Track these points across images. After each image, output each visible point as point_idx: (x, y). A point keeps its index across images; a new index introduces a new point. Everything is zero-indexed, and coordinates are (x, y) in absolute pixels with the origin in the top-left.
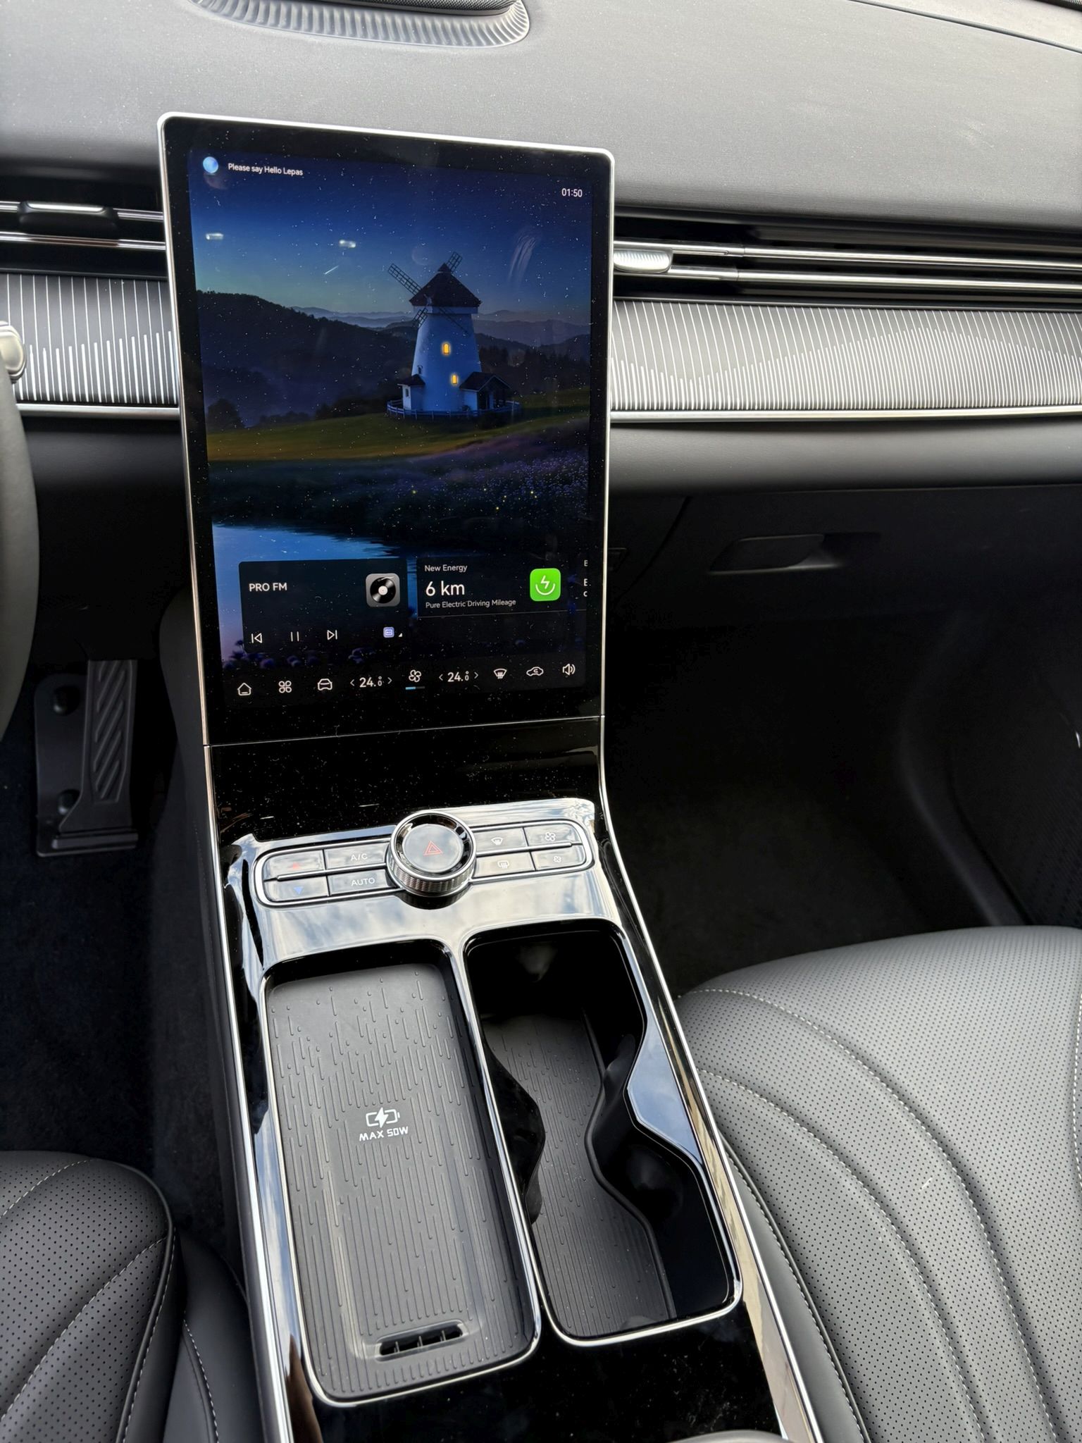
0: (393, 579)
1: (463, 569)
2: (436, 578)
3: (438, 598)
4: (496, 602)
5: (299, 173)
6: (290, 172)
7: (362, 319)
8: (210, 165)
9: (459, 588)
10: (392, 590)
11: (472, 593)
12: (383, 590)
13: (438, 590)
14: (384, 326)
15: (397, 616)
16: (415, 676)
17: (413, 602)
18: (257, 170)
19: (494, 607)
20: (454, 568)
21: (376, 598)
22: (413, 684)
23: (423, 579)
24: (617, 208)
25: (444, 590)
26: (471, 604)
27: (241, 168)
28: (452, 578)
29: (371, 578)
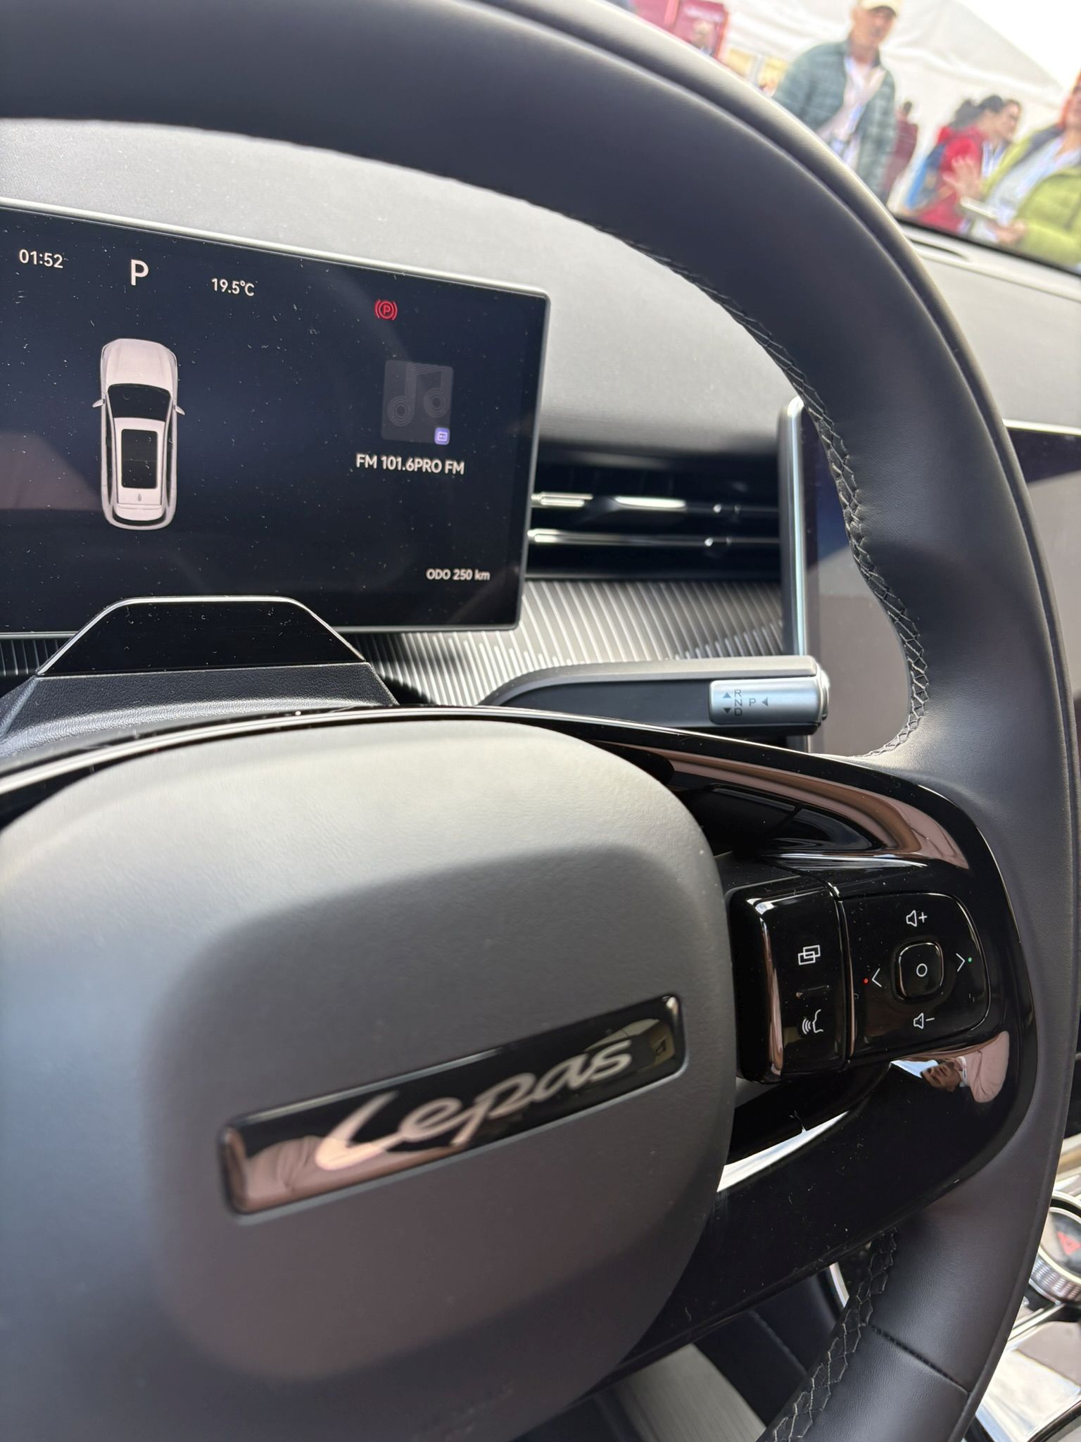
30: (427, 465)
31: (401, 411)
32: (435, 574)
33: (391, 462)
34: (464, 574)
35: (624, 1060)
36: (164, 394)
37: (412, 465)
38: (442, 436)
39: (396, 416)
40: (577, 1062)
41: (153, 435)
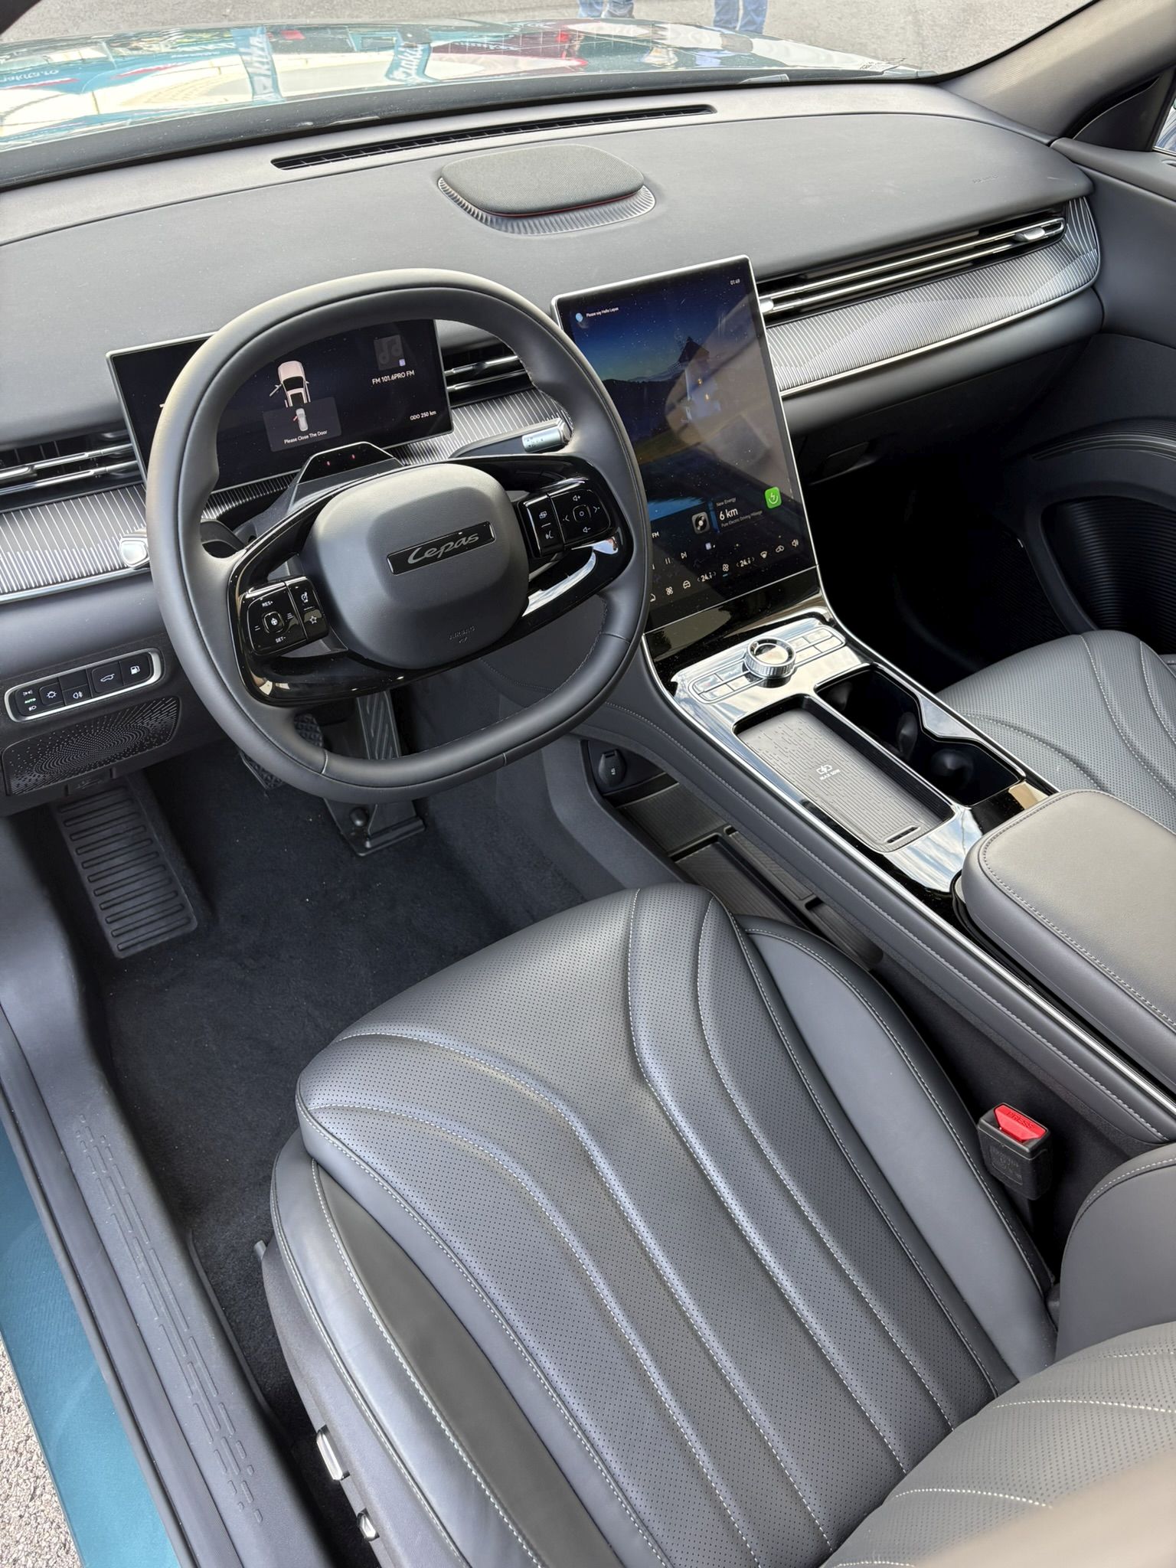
0: (703, 515)
1: (734, 500)
2: (723, 509)
3: (727, 520)
4: (753, 514)
5: (617, 309)
6: (613, 310)
7: (661, 377)
8: (579, 317)
9: (734, 511)
10: (705, 521)
11: (742, 513)
12: (701, 523)
13: (726, 516)
14: (670, 378)
15: (709, 534)
16: (726, 567)
17: (715, 525)
18: (599, 313)
19: (753, 517)
20: (730, 501)
21: (699, 528)
22: (726, 572)
23: (717, 511)
24: (756, 281)
25: (728, 515)
26: (742, 518)
27: (592, 315)
28: (730, 507)
29: (694, 518)
30: (399, 375)
31: (384, 358)
32: (413, 418)
33: (386, 379)
34: (426, 414)
35: (477, 538)
36: (300, 379)
37: (394, 377)
38: (402, 363)
39: (383, 360)
40: (464, 539)
41: (301, 393)
